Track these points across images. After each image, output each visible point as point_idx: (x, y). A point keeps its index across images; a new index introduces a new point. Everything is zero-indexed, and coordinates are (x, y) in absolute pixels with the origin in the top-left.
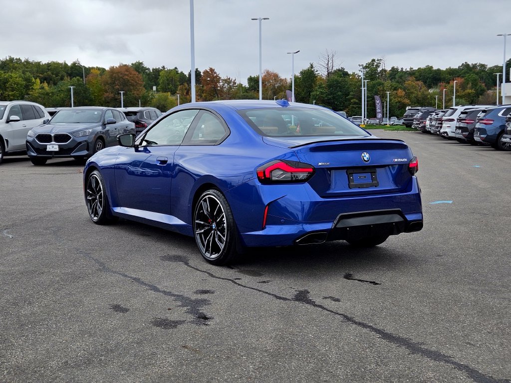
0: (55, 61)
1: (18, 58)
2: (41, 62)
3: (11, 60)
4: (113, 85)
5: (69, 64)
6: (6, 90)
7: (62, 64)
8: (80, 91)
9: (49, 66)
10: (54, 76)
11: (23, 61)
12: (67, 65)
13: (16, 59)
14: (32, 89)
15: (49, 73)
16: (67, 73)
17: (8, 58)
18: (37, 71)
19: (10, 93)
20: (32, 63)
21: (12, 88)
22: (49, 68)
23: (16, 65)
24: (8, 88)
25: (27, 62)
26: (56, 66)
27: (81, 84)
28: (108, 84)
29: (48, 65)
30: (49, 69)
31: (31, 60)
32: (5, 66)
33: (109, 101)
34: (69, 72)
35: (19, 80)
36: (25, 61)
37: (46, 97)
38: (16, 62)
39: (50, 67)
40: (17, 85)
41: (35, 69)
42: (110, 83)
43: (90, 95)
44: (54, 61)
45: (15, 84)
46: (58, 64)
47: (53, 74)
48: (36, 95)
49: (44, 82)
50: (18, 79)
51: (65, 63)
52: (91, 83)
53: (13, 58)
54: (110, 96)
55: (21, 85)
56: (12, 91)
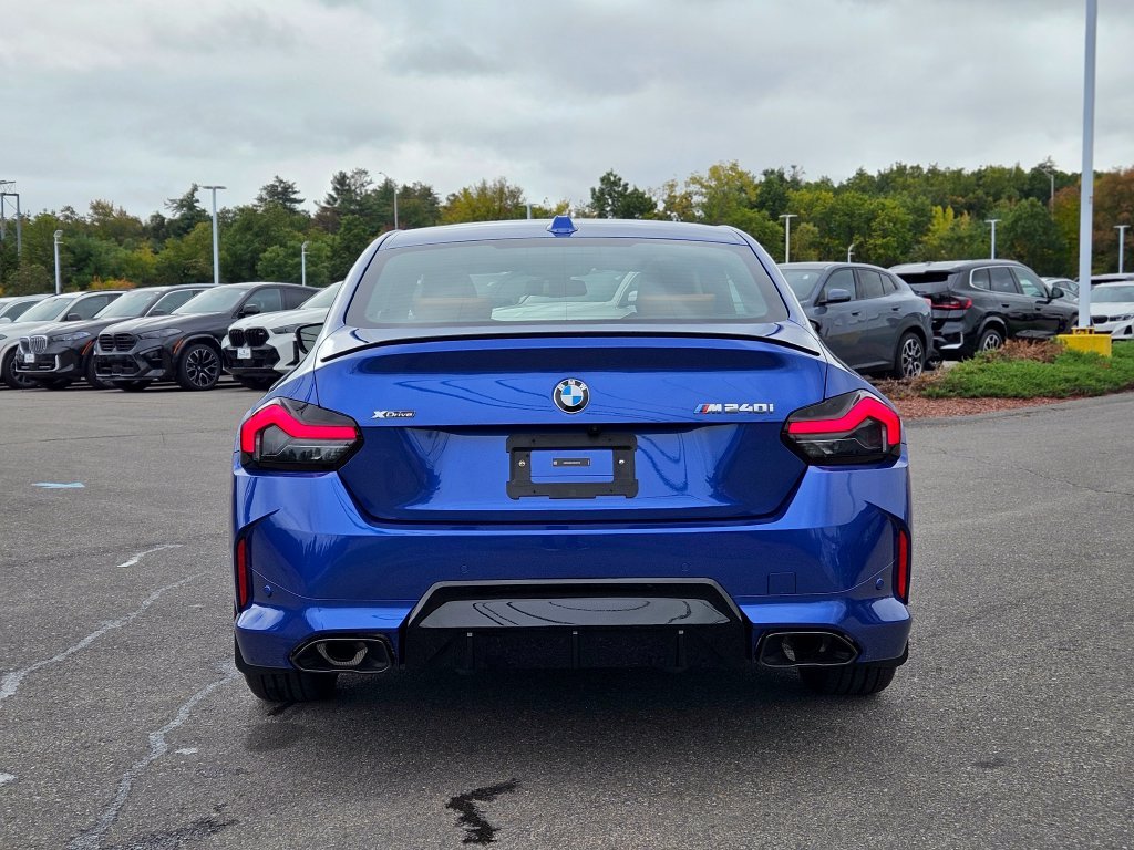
0: (996, 164)
1: (915, 165)
2: (962, 169)
3: (901, 170)
4: (1116, 212)
5: (1027, 170)
6: (871, 237)
7: (1010, 171)
8: (1035, 230)
9: (981, 178)
10: (990, 199)
11: (925, 171)
12: (1023, 172)
13: (912, 168)
14: (929, 230)
15: (980, 192)
16: (1021, 191)
17: (895, 168)
18: (954, 190)
19: (879, 242)
20: (944, 175)
21: (883, 230)
22: (981, 182)
23: (910, 180)
24: (875, 231)
25: (934, 172)
26: (996, 175)
27: (1037, 214)
28: (1105, 210)
29: (979, 175)
30: (979, 186)
31: (941, 168)
32: (888, 184)
33: (1105, 250)
34: (1026, 187)
35: (900, 213)
36: (930, 171)
37: (957, 246)
38: (911, 174)
39: (984, 179)
40: (894, 224)
41: (948, 187)
42: (1110, 208)
43: (1058, 237)
44: (993, 165)
45: (889, 221)
46: (1002, 171)
47: (987, 194)
48: (935, 243)
49: (962, 214)
50: (897, 211)
51: (1018, 169)
52: (1062, 209)
53: (905, 167)
54: (1106, 237)
55: (904, 223)
56: (883, 238)
